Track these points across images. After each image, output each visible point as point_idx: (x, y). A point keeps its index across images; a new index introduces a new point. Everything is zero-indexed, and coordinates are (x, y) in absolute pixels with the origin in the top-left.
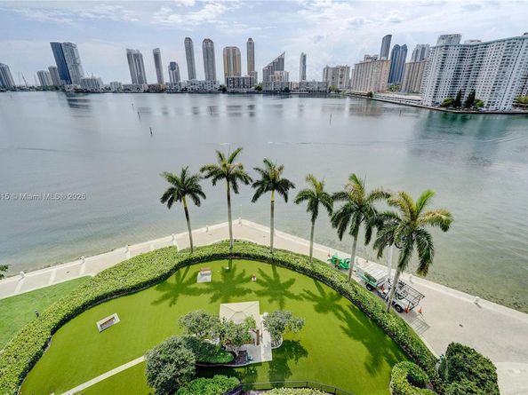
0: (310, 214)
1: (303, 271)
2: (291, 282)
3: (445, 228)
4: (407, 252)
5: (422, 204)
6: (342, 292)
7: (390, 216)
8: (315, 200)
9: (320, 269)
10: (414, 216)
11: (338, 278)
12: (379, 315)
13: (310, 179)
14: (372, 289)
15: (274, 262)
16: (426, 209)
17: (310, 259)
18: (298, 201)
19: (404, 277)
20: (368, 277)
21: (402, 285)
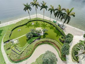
0: (51, 13)
1: (49, 23)
2: (47, 25)
3: (74, 16)
4: (66, 20)
6: (54, 26)
7: (64, 13)
8: (52, 10)
9: (51, 23)
10: (69, 13)
11: (54, 24)
14: (59, 26)
15: (44, 21)
16: (71, 12)
17: (50, 21)
19: (64, 24)
20: (59, 24)
21: (64, 25)
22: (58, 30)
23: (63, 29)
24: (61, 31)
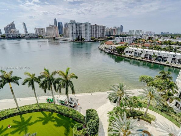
0: (31, 87)
1: (36, 111)
2: (31, 118)
3: (77, 78)
4: (67, 89)
5: (67, 73)
6: (53, 111)
7: (59, 79)
8: (31, 82)
9: (43, 107)
10: (66, 77)
11: (50, 107)
12: (67, 113)
13: (26, 73)
14: (64, 104)
15: (20, 113)
16: (69, 74)
17: (38, 104)
18: (24, 84)
20: (61, 101)
21: (71, 99)
22: (66, 115)
23: (73, 107)
24: (71, 113)
